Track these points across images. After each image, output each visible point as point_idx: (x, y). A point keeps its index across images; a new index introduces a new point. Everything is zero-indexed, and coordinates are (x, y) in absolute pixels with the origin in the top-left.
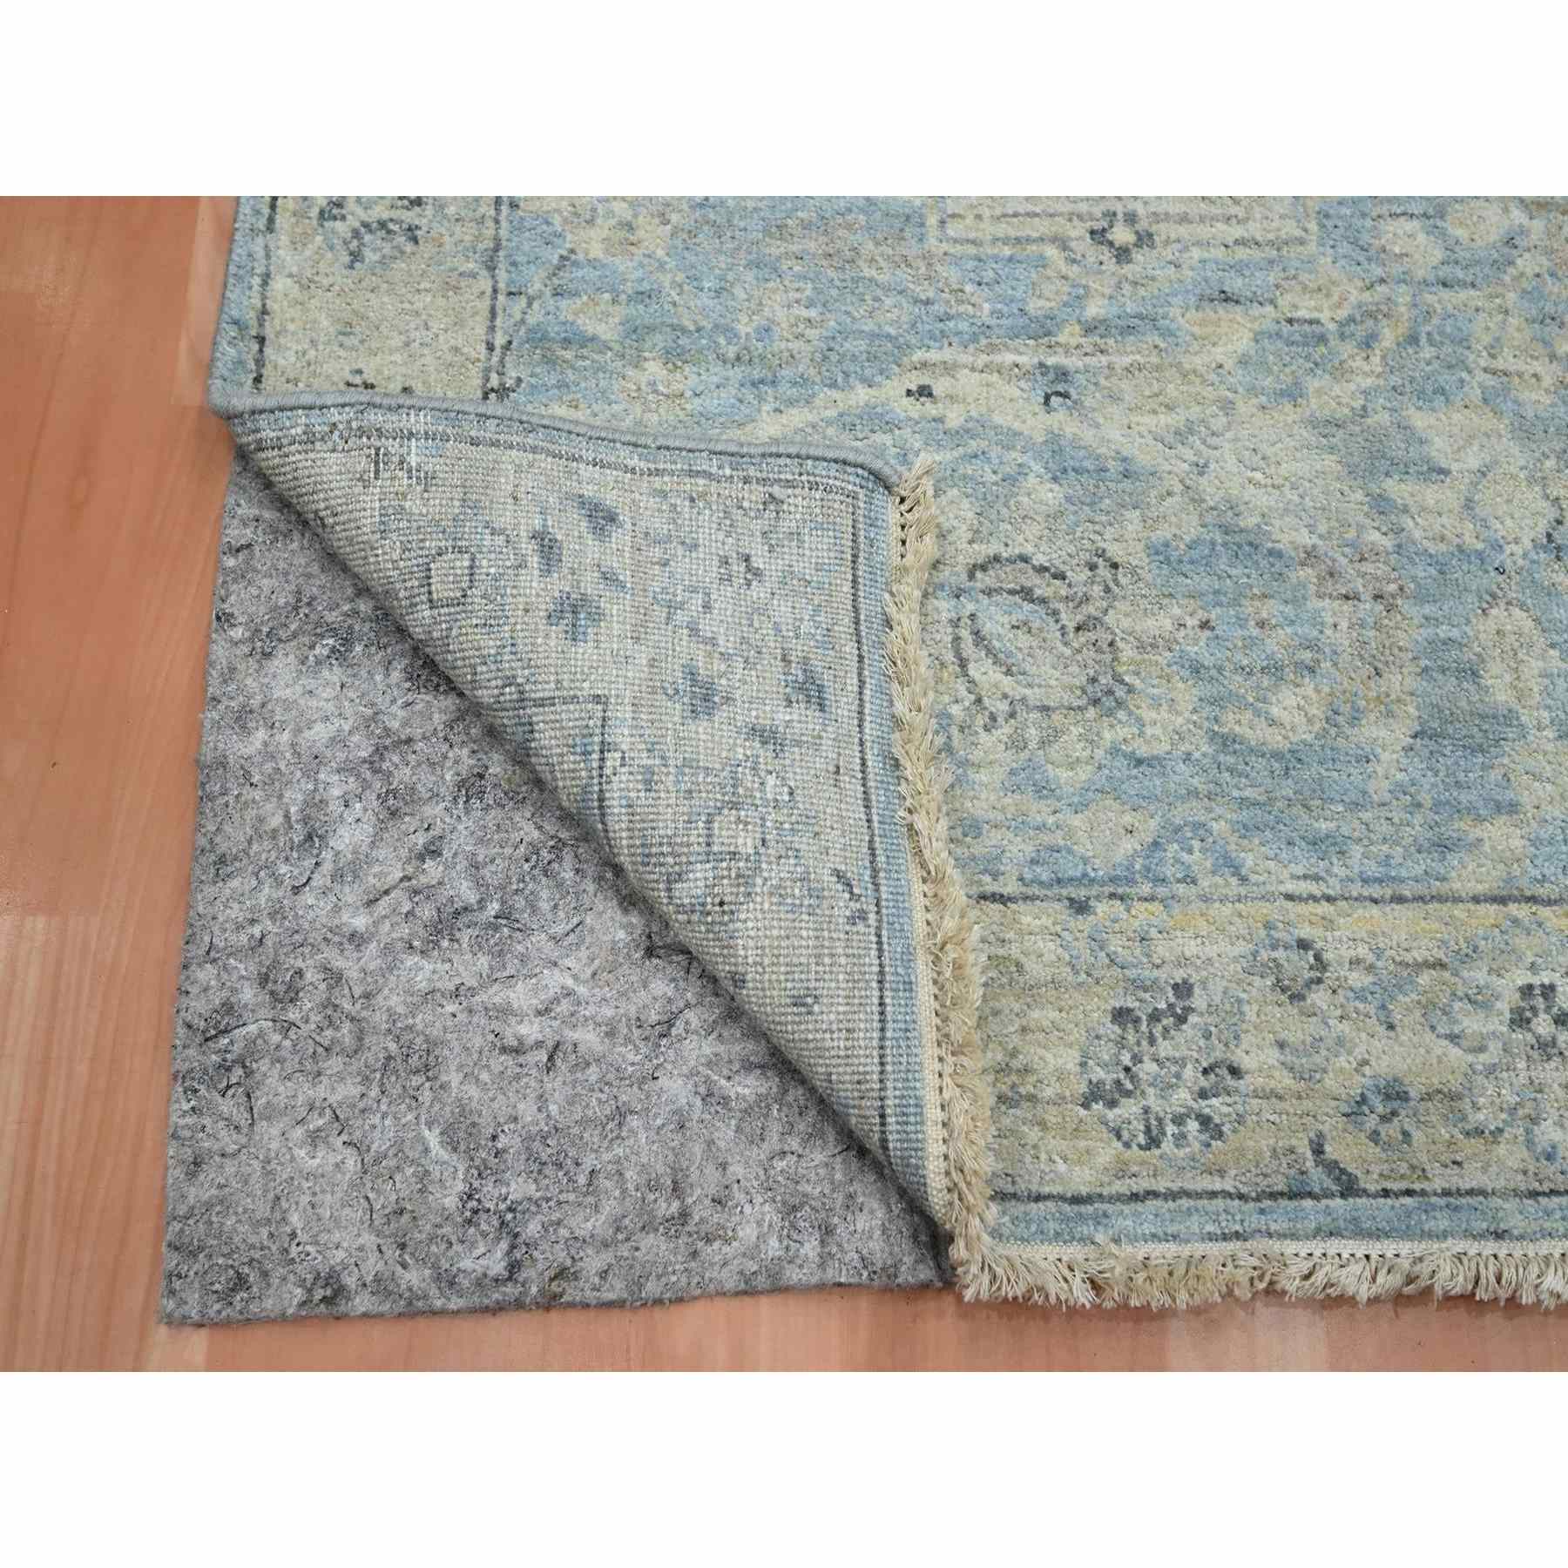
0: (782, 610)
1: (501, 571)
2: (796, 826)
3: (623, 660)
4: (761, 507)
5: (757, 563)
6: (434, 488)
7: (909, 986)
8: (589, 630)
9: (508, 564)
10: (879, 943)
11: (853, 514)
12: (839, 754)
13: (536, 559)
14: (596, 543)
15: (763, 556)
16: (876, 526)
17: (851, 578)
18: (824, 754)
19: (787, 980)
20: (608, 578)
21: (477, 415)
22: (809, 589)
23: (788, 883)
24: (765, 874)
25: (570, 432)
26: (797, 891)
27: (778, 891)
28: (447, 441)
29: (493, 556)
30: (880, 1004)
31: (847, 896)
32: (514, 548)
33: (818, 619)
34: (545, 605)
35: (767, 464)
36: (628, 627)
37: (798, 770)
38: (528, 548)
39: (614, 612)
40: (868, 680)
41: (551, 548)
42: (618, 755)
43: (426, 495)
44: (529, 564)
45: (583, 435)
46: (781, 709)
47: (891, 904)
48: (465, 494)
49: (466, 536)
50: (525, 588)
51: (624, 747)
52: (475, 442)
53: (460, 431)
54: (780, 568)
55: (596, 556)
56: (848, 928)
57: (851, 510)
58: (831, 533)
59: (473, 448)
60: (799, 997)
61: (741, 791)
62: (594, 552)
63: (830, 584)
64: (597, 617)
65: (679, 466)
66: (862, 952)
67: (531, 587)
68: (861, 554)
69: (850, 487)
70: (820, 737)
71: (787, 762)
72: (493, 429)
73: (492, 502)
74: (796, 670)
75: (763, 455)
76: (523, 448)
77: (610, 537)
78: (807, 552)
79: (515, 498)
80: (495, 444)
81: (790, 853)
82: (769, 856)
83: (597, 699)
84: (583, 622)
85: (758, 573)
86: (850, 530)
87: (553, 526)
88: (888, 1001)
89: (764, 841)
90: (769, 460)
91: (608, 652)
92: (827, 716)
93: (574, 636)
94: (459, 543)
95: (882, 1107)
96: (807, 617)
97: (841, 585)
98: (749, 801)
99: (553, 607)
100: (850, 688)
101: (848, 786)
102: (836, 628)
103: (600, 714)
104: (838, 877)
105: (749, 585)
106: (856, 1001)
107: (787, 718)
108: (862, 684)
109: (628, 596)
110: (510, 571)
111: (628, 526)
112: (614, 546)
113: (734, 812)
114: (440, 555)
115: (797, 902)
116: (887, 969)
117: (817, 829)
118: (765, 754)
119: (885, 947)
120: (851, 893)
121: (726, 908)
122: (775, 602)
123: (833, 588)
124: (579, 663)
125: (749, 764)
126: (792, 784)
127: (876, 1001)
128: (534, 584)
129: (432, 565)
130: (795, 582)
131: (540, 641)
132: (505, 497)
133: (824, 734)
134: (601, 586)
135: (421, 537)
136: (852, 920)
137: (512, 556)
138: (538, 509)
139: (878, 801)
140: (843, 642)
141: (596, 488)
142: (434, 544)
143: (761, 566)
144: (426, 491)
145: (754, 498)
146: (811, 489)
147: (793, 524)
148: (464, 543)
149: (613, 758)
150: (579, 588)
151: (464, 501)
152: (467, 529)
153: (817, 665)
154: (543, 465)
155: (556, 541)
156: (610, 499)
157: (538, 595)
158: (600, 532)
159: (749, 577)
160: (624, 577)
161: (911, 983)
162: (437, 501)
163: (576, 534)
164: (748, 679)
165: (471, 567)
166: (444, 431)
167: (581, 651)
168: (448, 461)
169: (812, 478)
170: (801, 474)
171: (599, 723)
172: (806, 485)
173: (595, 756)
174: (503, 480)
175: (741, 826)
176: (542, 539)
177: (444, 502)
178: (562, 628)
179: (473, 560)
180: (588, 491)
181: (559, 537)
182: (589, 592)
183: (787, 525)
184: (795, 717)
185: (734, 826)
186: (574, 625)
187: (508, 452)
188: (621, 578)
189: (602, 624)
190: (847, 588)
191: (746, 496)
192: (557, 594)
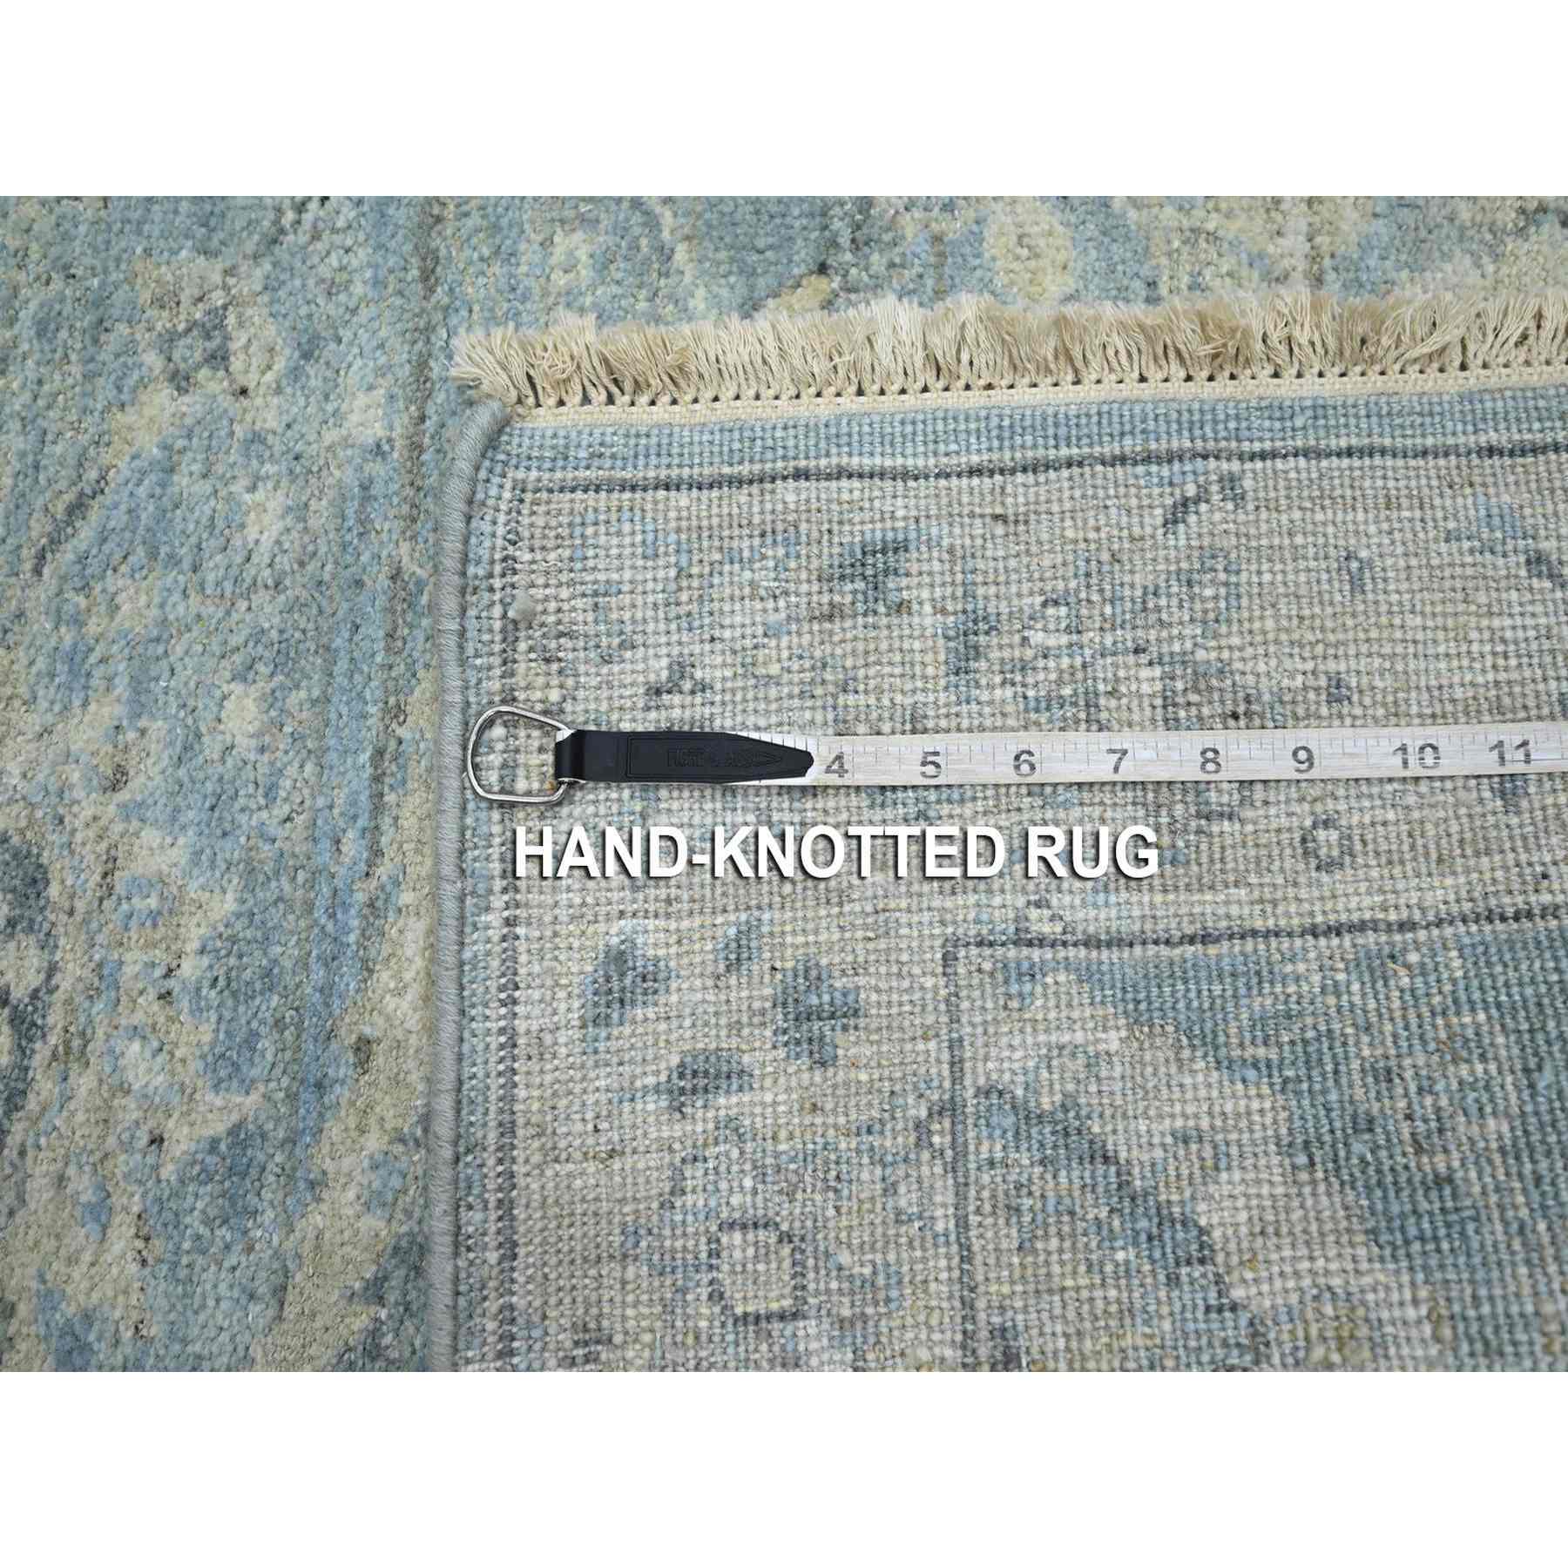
0: (740, 620)
1: (748, 1167)
2: (1108, 594)
3: (882, 917)
4: (555, 666)
5: (660, 669)
6: (605, 1323)
7: (1319, 409)
8: (838, 984)
9: (735, 1153)
10: (1263, 456)
11: (551, 491)
12: (972, 515)
13: (722, 1101)
14: (674, 985)
15: (645, 659)
16: (567, 447)
17: (661, 493)
18: (979, 542)
19: (1331, 603)
20: (737, 956)
21: (456, 1254)
22: (695, 570)
23: (1198, 606)
24: (1188, 645)
25: (460, 1058)
26: (1208, 592)
27: (1210, 624)
28: (512, 1307)
29: (723, 1185)
30: (1350, 455)
31: (1203, 507)
32: (705, 1145)
33: (746, 554)
34: (801, 1072)
35: (477, 656)
36: (823, 912)
37: (1014, 589)
38: (701, 1119)
39: (800, 939)
40: (834, 461)
41: (695, 1074)
42: (1034, 913)
43: (618, 1339)
44: (733, 1112)
45: (461, 1029)
46: (916, 620)
47: (1197, 432)
48: (612, 1257)
49: (691, 1243)
50: (776, 1116)
51: (1021, 901)
52: (510, 1250)
53: (492, 1284)
54: (662, 627)
55: (698, 983)
56: (1250, 507)
57: (544, 495)
58: (590, 531)
59: (521, 1251)
60: (1351, 582)
61: (1067, 691)
62: (691, 989)
63: (678, 530)
64: (811, 974)
65: (496, 829)
66: (1282, 483)
67: (775, 1103)
68: (619, 474)
69: (507, 495)
70: (951, 551)
71: (1004, 609)
72: (478, 1216)
73: (623, 1201)
74: (844, 595)
75: (463, 662)
76: (505, 1152)
77: (657, 960)
78: (627, 575)
79: (612, 1154)
80: (506, 1207)
81: (1151, 605)
82: (1159, 640)
83: (948, 959)
84: (826, 998)
85: (680, 669)
86: (579, 495)
87: (658, 1073)
88: (1343, 443)
89: (1137, 651)
90: (470, 651)
91: (871, 946)
92: (913, 535)
93: (848, 1013)
94: (704, 1256)
95: (1479, 453)
96: (747, 575)
97: (679, 510)
98: (1080, 675)
99: (805, 1059)
100: (857, 494)
101: (1021, 500)
102: (756, 520)
103: (974, 951)
104: (1175, 522)
105: (703, 687)
106: (1349, 492)
107: (928, 608)
108: (842, 473)
109: (766, 916)
110: (749, 1147)
111: (627, 924)
112: (673, 950)
113: (1102, 701)
114: (721, 1295)
115: (1223, 591)
116: (1299, 443)
117: (1105, 556)
118: (998, 649)
119: (1267, 445)
120: (1197, 500)
121: (1241, 709)
122: (727, 634)
123: (684, 524)
124: (895, 997)
125: (1018, 678)
126: (1039, 600)
127: (1346, 462)
128: (769, 1098)
129: (739, 1311)
130: (684, 597)
131: (864, 1077)
132: (610, 1176)
133: (945, 542)
134: (755, 968)
135: (690, 1340)
136: (1239, 499)
137: (722, 1148)
138: (627, 1107)
139: (1035, 446)
140: (780, 507)
141: (561, 994)
142: (704, 1311)
143: (665, 662)
144: (610, 1340)
145: (541, 680)
146: (515, 572)
147: (579, 603)
148: (703, 1247)
149: (1040, 924)
150: (763, 1012)
151: (625, 1256)
152: (679, 1244)
153: (828, 555)
154: (535, 1106)
155: (682, 1065)
156: (579, 967)
157: (788, 1090)
158: (652, 979)
159: (687, 685)
160: (728, 925)
161: (1314, 407)
162: (630, 1312)
163: (663, 1026)
164: (872, 683)
165: (744, 1227)
166: (495, 1317)
167: (874, 997)
168: (553, 1301)
169: (498, 569)
170: (491, 590)
171: (987, 951)
172: (508, 579)
173: (1036, 954)
174: (578, 1183)
175: (1123, 689)
176: (682, 1091)
177: (630, 1298)
178: (840, 1038)
179: (732, 1226)
180: (570, 1010)
181: (675, 1060)
182: (768, 991)
183: (580, 614)
184: (925, 594)
185: (1124, 701)
186: (832, 1016)
187: (521, 1181)
188: (732, 931)
189: (824, 962)
190: (683, 499)
191: (538, 695)
192: (781, 1053)
